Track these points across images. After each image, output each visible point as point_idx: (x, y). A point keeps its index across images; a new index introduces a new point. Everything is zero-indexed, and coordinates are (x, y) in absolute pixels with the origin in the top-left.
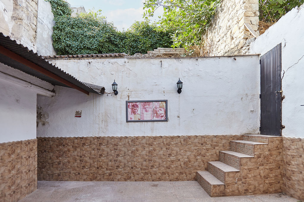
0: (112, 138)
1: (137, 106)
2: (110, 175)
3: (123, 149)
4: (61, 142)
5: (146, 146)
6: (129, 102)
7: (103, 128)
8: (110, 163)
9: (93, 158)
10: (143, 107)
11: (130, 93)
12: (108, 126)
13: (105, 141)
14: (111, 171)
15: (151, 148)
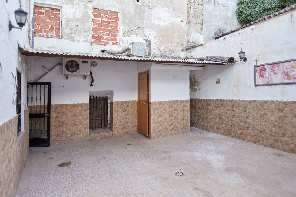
0: (243, 101)
1: (265, 69)
2: (241, 134)
3: (252, 112)
4: (208, 102)
5: (276, 111)
6: (257, 67)
7: (235, 92)
8: (241, 124)
9: (228, 117)
10: (272, 69)
11: (258, 57)
12: (239, 90)
13: (237, 104)
14: (242, 131)
15: (281, 114)
